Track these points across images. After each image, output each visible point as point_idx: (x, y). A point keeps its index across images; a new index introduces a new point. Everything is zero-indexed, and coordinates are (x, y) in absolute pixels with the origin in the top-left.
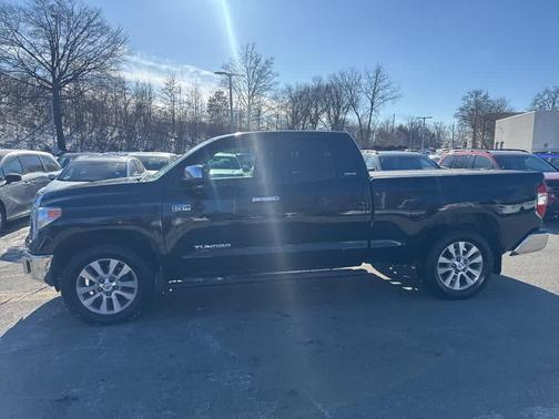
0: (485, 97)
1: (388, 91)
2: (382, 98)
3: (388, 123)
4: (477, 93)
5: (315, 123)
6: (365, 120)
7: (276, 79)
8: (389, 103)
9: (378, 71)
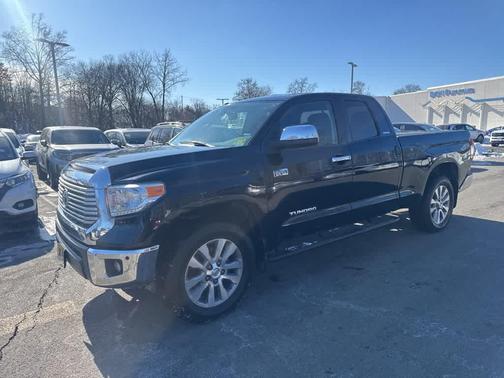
0: (254, 85)
1: (177, 74)
2: (173, 80)
3: (176, 103)
4: (249, 81)
5: (110, 100)
6: (159, 100)
7: (70, 54)
8: (179, 85)
9: (167, 56)
